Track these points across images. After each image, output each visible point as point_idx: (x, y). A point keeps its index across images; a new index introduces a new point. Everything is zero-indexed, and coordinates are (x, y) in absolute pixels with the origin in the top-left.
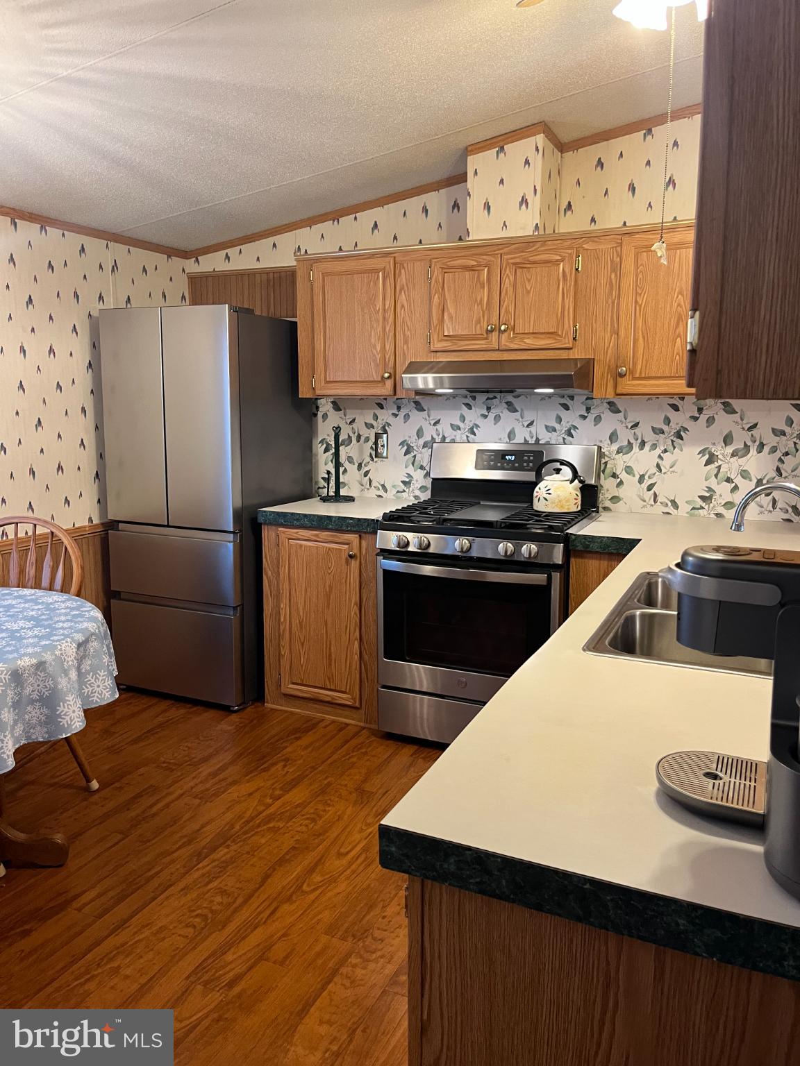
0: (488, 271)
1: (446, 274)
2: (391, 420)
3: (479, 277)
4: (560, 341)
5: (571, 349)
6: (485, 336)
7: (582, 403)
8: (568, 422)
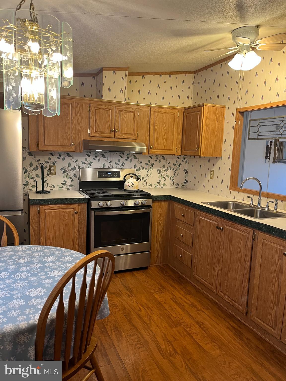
0: (111, 111)
1: (96, 110)
2: (57, 160)
3: (108, 113)
4: (134, 137)
5: (136, 139)
6: (110, 133)
7: (126, 156)
8: (122, 162)
